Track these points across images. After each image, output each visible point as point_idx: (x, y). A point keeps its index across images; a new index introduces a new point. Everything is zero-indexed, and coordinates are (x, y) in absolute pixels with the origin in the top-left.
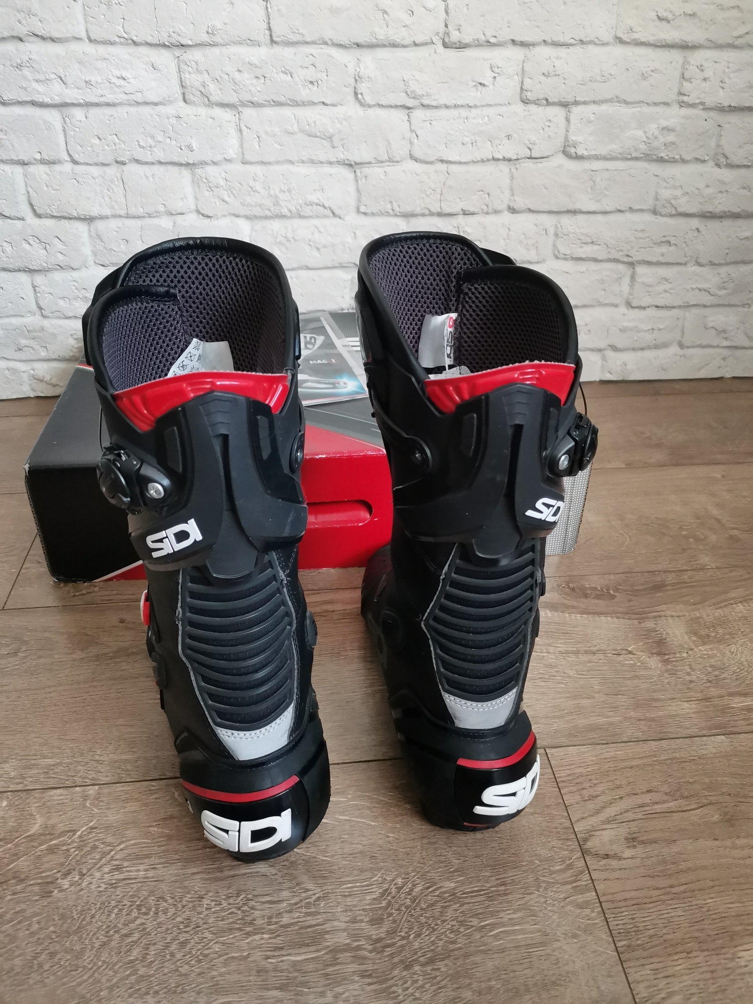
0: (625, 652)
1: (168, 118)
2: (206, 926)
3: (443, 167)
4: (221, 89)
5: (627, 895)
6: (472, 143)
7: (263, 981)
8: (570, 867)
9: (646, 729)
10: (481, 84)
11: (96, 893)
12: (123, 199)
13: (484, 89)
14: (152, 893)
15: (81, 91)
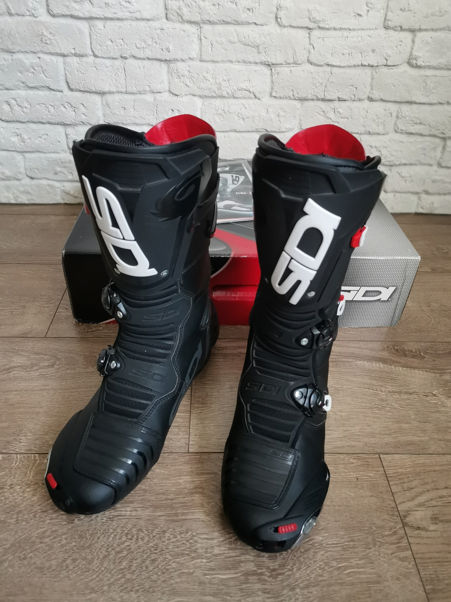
0: (431, 395)
1: (156, 29)
2: (167, 551)
3: (328, 69)
4: (190, 12)
5: (432, 555)
6: (349, 54)
7: (202, 589)
8: (395, 533)
9: (444, 446)
10: (359, 15)
11: (100, 523)
12: (124, 82)
13: (360, 19)
14: (134, 526)
15: (102, 9)
